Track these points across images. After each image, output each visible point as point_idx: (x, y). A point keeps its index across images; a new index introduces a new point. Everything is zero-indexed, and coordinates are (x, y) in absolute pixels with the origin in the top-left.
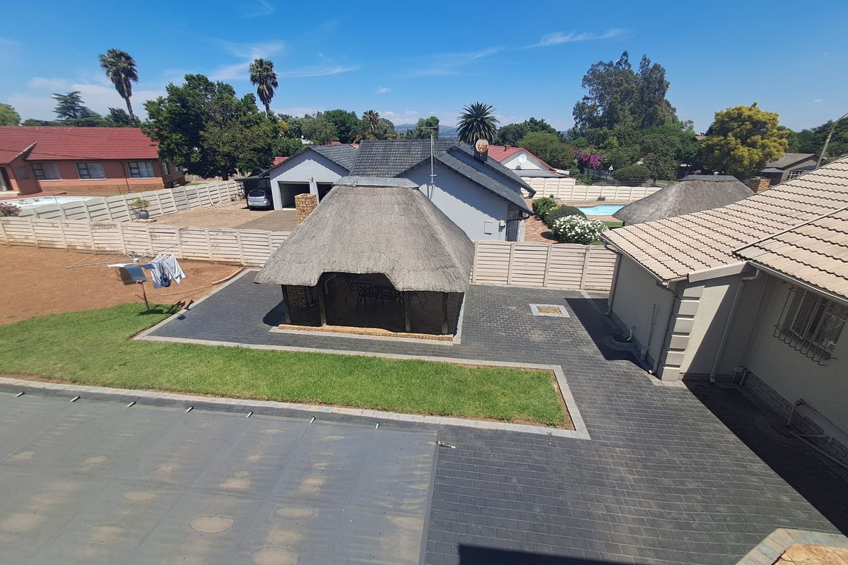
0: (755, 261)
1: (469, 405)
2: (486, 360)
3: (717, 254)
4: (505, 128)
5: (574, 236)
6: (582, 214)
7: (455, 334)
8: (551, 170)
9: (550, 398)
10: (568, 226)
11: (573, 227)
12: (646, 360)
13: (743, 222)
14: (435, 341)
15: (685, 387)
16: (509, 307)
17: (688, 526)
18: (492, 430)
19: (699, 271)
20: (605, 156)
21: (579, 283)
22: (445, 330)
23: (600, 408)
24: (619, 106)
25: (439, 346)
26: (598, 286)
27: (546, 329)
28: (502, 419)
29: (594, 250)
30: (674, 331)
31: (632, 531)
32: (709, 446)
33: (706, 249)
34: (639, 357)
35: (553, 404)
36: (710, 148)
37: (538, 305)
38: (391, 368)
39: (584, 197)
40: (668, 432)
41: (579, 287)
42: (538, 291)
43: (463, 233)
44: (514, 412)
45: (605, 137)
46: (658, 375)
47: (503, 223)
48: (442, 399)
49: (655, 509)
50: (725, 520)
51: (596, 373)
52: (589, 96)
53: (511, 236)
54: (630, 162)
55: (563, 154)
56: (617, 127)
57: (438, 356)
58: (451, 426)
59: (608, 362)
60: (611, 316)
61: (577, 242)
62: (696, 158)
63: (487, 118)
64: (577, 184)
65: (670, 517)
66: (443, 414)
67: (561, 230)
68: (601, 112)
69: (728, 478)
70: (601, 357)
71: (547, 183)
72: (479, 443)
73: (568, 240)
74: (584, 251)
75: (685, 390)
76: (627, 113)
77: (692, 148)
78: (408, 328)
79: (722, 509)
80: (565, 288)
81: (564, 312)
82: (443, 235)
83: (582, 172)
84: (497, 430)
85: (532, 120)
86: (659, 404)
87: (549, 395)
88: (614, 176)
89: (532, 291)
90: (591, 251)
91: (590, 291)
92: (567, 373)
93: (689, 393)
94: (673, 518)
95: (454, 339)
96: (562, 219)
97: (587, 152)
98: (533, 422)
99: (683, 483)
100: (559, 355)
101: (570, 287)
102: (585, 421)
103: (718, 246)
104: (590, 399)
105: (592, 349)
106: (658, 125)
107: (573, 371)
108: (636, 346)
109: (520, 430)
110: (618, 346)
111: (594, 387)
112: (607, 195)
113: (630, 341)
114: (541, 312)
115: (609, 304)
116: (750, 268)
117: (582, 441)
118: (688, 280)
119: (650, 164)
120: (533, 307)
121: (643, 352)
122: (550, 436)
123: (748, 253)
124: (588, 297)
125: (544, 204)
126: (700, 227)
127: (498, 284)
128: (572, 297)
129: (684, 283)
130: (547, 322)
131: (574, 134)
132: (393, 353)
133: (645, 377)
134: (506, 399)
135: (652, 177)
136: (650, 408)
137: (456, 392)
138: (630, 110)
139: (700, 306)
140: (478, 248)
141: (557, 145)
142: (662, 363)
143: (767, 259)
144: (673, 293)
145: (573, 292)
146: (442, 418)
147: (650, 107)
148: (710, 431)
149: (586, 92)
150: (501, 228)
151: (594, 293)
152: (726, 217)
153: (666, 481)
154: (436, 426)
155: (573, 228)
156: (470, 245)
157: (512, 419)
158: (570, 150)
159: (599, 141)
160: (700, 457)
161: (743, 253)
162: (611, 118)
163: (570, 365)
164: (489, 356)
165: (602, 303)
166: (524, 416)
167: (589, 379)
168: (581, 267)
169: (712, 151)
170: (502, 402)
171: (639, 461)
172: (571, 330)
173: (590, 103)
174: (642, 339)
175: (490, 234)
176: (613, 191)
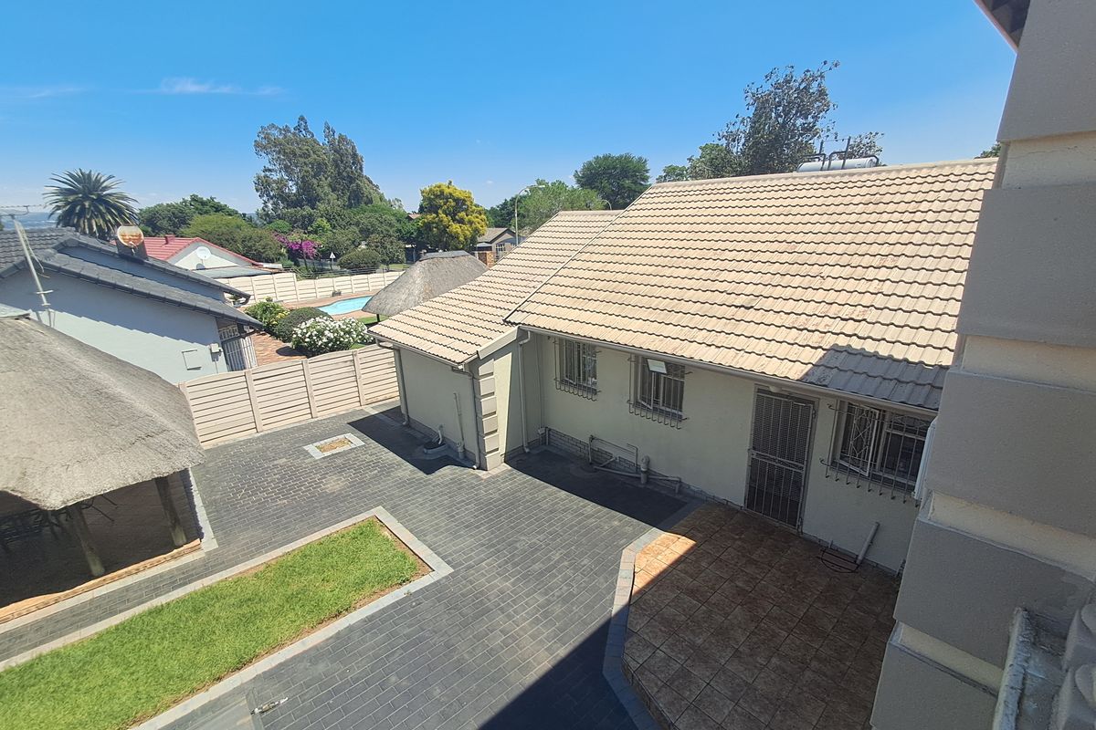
0: (524, 324)
1: (280, 625)
2: (275, 548)
3: (492, 326)
4: (149, 210)
5: (326, 344)
6: (326, 314)
7: (200, 536)
8: (253, 265)
9: (388, 550)
10: (315, 332)
11: (321, 333)
12: (466, 457)
13: (498, 291)
14: (167, 564)
15: (510, 468)
16: (276, 462)
17: (572, 595)
18: (331, 637)
19: (485, 346)
20: (319, 241)
21: (357, 399)
22: (181, 538)
23: (447, 530)
24: (315, 181)
25: (177, 569)
26: (381, 395)
27: (340, 470)
28: (338, 615)
29: (363, 354)
30: (484, 414)
31: (533, 637)
32: (551, 512)
33: (480, 323)
34: (458, 457)
35: (394, 556)
36: (428, 226)
37: (318, 444)
38: (92, 654)
39: (315, 295)
40: (517, 519)
41: (358, 404)
42: (308, 427)
43: (152, 377)
44: (351, 595)
45: (311, 219)
46: (482, 467)
47: (216, 348)
48: (227, 646)
49: (542, 600)
50: (592, 570)
51: (424, 495)
52: (270, 167)
53: (236, 363)
54: (353, 246)
55: (262, 243)
56: (321, 206)
57: (185, 584)
58: (264, 673)
59: (430, 477)
60: (410, 424)
61: (332, 350)
62: (417, 237)
63: (110, 195)
64: (298, 279)
65: (555, 598)
66: (241, 665)
67: (307, 340)
68: (294, 188)
69: (577, 532)
70: (421, 474)
71: (256, 283)
72: (321, 668)
73: (320, 351)
74: (351, 358)
75: (510, 471)
76: (327, 189)
77: (409, 227)
78: (96, 568)
79: (585, 562)
80: (342, 410)
81: (356, 440)
82: (118, 386)
83: (297, 264)
84: (339, 633)
85: (194, 199)
86: (496, 496)
87: (384, 548)
88: (342, 265)
89: (299, 429)
90: (359, 356)
91: (373, 405)
92: (393, 510)
93: (515, 471)
94: (558, 597)
95: (203, 546)
96: (303, 326)
97: (295, 237)
98: (381, 593)
99: (549, 559)
100: (373, 494)
101: (348, 407)
102: (438, 554)
103: (488, 317)
104: (432, 526)
105: (407, 470)
106: (366, 204)
107: (399, 505)
108: (449, 447)
109: (369, 613)
110: (432, 453)
111: (430, 511)
112: (341, 288)
113: (442, 444)
114: (325, 451)
115: (403, 411)
116: (522, 332)
117: (446, 577)
118: (479, 357)
119: (377, 247)
120: (311, 448)
121: (460, 450)
122: (410, 595)
123: (516, 318)
124: (374, 412)
125: (264, 311)
126: (464, 303)
127: (242, 436)
128: (355, 419)
129: (476, 362)
130: (339, 461)
131: (266, 216)
132: (82, 627)
133: (472, 474)
134: (332, 585)
135: (384, 262)
136: (491, 504)
137: (247, 620)
138: (330, 185)
139: (496, 380)
140: (189, 393)
141: (247, 231)
142: (482, 453)
143: (531, 320)
144: (470, 375)
145: (354, 413)
146: (241, 672)
147: (351, 183)
148: (545, 498)
149: (265, 161)
150: (215, 356)
151: (379, 405)
152: (481, 288)
153: (537, 566)
154: (239, 691)
155: (323, 334)
156: (174, 391)
157: (353, 605)
158: (269, 238)
159: (306, 224)
160: (550, 526)
161: (511, 319)
162: (308, 196)
163: (392, 499)
164: (275, 542)
165: (394, 413)
166: (367, 591)
167: (420, 505)
168: (353, 379)
169: (431, 230)
170: (326, 591)
171: (507, 563)
172: (374, 458)
173: (275, 177)
174: (454, 436)
175: (199, 368)
176: (347, 283)
